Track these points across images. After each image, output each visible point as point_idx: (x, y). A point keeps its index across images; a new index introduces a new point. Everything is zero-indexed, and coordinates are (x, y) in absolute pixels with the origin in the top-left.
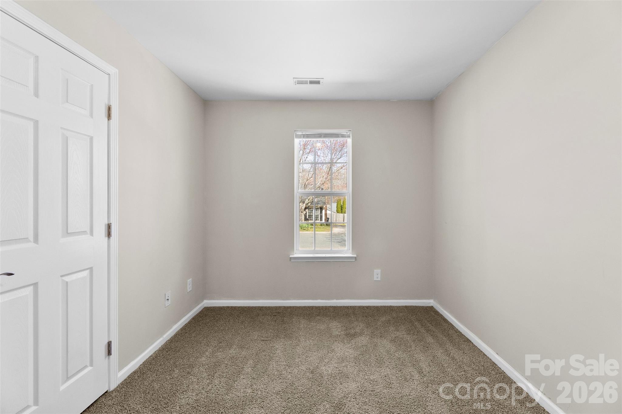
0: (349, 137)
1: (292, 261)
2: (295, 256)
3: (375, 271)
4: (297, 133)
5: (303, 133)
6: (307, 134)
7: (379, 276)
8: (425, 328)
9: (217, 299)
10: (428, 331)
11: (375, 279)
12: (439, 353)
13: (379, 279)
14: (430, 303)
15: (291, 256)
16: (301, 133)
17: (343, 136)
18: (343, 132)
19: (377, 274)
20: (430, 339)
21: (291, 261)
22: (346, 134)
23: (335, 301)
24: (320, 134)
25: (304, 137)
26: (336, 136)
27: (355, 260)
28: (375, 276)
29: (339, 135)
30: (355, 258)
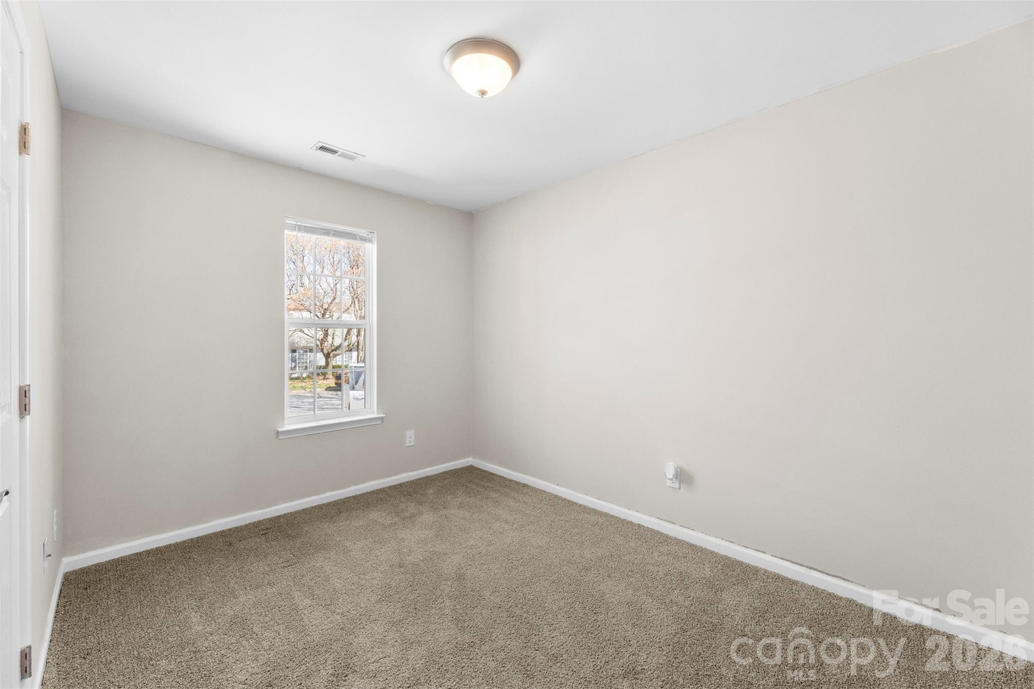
0: (370, 241)
1: (280, 438)
2: (287, 427)
3: (407, 432)
4: (287, 222)
5: (298, 224)
6: (305, 226)
7: (413, 439)
8: (481, 486)
9: (102, 547)
10: (486, 488)
11: (408, 444)
12: (511, 502)
13: (412, 443)
14: (469, 462)
15: (280, 430)
16: (295, 223)
17: (363, 239)
18: (362, 232)
19: (410, 438)
20: (494, 495)
21: (278, 438)
22: (366, 236)
23: (353, 488)
24: (328, 230)
25: (299, 230)
26: (353, 236)
27: (382, 422)
28: (408, 440)
29: (357, 237)
30: (382, 418)
